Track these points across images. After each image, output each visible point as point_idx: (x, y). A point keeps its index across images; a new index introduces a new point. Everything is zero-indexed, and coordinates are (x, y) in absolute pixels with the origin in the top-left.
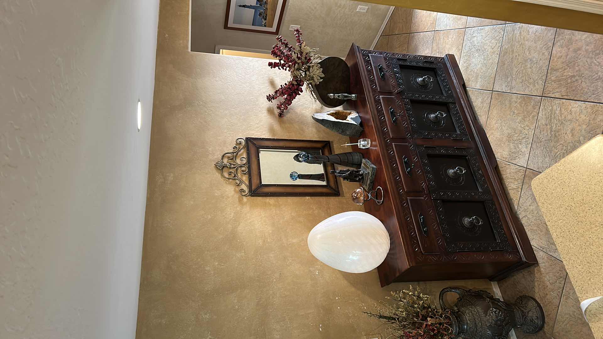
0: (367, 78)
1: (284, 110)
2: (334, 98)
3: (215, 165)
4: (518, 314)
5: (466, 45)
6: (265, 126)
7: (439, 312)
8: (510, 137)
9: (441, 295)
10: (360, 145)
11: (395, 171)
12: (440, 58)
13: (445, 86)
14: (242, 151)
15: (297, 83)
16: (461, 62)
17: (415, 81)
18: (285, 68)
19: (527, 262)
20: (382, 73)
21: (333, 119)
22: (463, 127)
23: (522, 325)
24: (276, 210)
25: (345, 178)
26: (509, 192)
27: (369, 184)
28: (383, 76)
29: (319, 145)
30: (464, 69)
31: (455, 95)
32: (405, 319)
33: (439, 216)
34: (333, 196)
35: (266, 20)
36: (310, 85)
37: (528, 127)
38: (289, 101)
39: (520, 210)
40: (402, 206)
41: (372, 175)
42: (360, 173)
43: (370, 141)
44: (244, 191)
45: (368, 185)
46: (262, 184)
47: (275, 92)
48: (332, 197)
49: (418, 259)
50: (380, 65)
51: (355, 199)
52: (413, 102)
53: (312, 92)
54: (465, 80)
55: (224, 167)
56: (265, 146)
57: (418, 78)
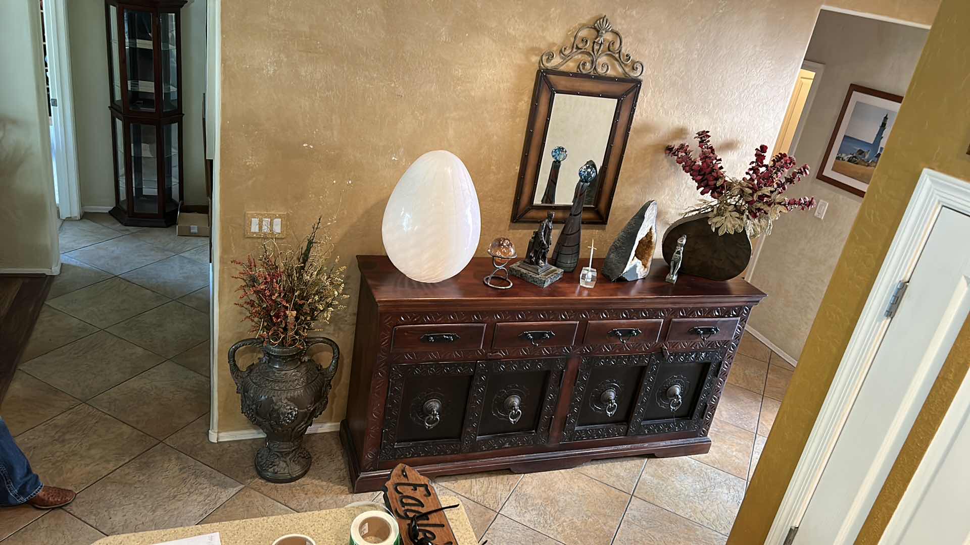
0: (699, 305)
1: (676, 157)
2: (677, 244)
3: (605, 16)
4: (285, 446)
5: (719, 474)
6: (655, 119)
7: (303, 331)
8: (553, 501)
9: (330, 342)
10: (588, 270)
11: (533, 314)
12: (708, 430)
13: (657, 426)
14: (620, 70)
15: (719, 187)
16: (693, 462)
17: (676, 381)
18: (751, 172)
19: (357, 478)
20: (702, 332)
21: (641, 235)
22: (583, 437)
23: (269, 449)
24: (506, 109)
25: (537, 235)
26: (467, 480)
27: (519, 271)
28: (695, 332)
29: (602, 205)
30: (680, 461)
31: (640, 437)
32: (300, 278)
33: (450, 365)
34: (513, 211)
35: (849, 161)
36: (710, 210)
37: (562, 531)
38: (690, 167)
39: (437, 488)
40: (475, 313)
41: (533, 278)
42: (541, 261)
43: (591, 287)
44: (548, 60)
45: (519, 269)
46: (556, 94)
47: (712, 147)
48: (511, 210)
49: (388, 317)
50: (717, 331)
51: (499, 244)
52: (642, 370)
53: (697, 212)
54: (661, 459)
55: (598, 31)
56: (619, 113)
57: (682, 388)
